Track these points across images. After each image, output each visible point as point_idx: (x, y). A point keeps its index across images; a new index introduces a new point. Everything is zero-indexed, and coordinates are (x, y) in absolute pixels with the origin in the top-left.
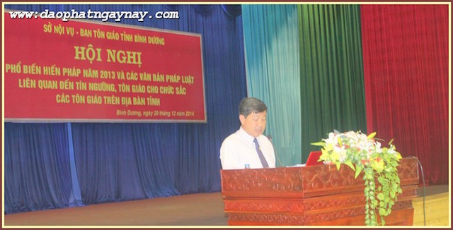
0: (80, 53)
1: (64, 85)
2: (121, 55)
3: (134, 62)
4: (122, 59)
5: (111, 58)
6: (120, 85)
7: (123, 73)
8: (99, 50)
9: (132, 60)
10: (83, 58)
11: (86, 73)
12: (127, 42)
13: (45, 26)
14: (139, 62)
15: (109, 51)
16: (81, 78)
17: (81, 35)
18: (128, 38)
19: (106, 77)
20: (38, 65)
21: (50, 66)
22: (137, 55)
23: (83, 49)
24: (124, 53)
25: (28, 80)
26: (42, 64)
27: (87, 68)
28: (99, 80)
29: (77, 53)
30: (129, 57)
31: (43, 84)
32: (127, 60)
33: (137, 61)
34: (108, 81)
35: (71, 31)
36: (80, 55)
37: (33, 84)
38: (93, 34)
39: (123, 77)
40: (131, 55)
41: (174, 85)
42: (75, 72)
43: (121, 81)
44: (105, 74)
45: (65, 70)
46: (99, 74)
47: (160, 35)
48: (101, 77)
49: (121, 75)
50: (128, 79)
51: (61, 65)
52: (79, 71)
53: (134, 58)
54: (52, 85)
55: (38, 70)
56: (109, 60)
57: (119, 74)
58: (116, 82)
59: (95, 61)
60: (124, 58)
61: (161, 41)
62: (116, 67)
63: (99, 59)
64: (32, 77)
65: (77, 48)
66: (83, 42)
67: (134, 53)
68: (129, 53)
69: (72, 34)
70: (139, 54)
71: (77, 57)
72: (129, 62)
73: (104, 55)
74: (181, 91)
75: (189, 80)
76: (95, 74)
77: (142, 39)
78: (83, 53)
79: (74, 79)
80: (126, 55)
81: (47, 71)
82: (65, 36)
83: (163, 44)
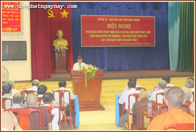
0: (109, 26)
1: (103, 36)
2: (123, 26)
3: (128, 28)
4: (123, 27)
5: (120, 27)
6: (122, 35)
7: (124, 31)
8: (116, 25)
9: (127, 27)
10: (110, 27)
11: (111, 32)
12: (126, 21)
13: (98, 19)
14: (130, 28)
15: (119, 25)
16: (109, 34)
17: (110, 20)
18: (126, 20)
19: (118, 33)
20: (96, 30)
21: (99, 30)
22: (129, 25)
23: (110, 25)
24: (124, 25)
25: (92, 35)
26: (97, 30)
27: (111, 30)
28: (115, 34)
29: (108, 26)
30: (126, 26)
31: (97, 36)
32: (125, 27)
33: (129, 27)
34: (118, 34)
35: (106, 19)
36: (109, 27)
37: (94, 36)
38: (114, 20)
39: (124, 33)
40: (127, 25)
41: (143, 34)
42: (107, 32)
43: (123, 34)
44: (117, 32)
45: (104, 31)
46: (115, 32)
47: (138, 18)
48: (116, 33)
49: (123, 32)
50: (125, 33)
51: (103, 30)
52: (108, 32)
53: (128, 26)
54: (100, 36)
55: (96, 32)
56: (119, 28)
57: (122, 32)
58: (121, 34)
59: (114, 28)
60: (124, 27)
61: (139, 20)
62: (121, 29)
63: (116, 27)
64: (94, 34)
65: (108, 25)
66: (111, 22)
67: (128, 25)
68: (126, 25)
69: (107, 20)
70: (130, 25)
71: (108, 27)
72: (126, 28)
73: (117, 26)
74: (146, 36)
75: (149, 32)
76: (114, 32)
77: (131, 20)
78: (110, 26)
79: (107, 34)
80: (125, 26)
81: (98, 32)
82: (105, 21)
83: (139, 21)
